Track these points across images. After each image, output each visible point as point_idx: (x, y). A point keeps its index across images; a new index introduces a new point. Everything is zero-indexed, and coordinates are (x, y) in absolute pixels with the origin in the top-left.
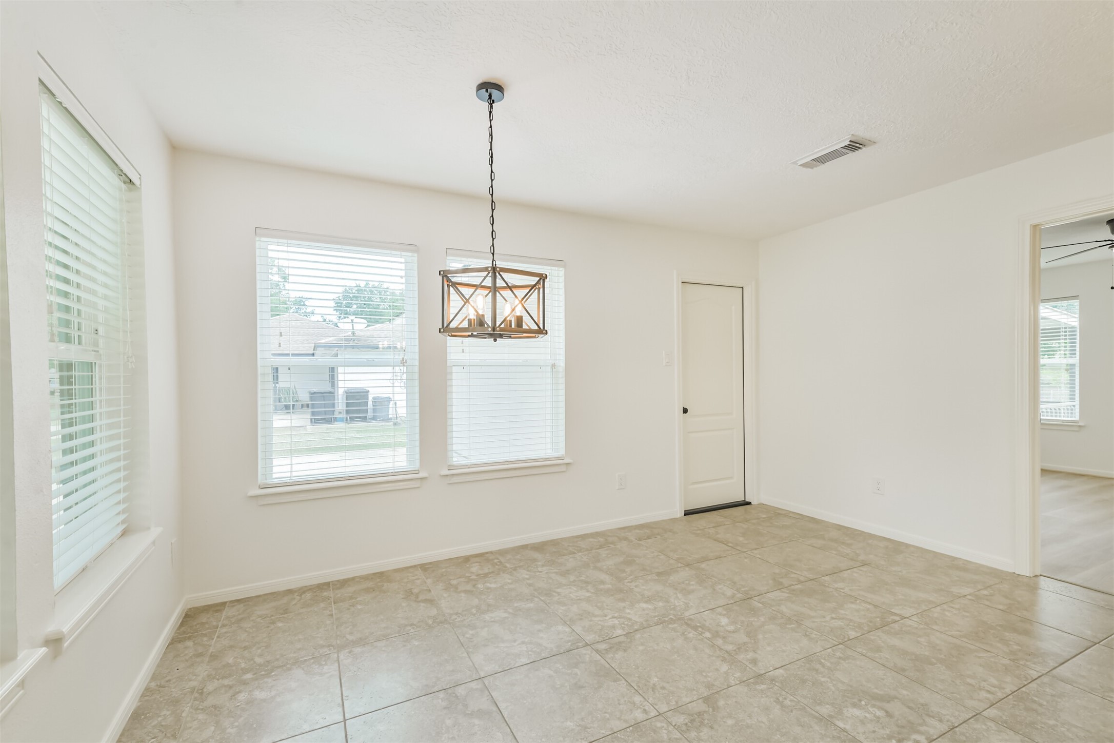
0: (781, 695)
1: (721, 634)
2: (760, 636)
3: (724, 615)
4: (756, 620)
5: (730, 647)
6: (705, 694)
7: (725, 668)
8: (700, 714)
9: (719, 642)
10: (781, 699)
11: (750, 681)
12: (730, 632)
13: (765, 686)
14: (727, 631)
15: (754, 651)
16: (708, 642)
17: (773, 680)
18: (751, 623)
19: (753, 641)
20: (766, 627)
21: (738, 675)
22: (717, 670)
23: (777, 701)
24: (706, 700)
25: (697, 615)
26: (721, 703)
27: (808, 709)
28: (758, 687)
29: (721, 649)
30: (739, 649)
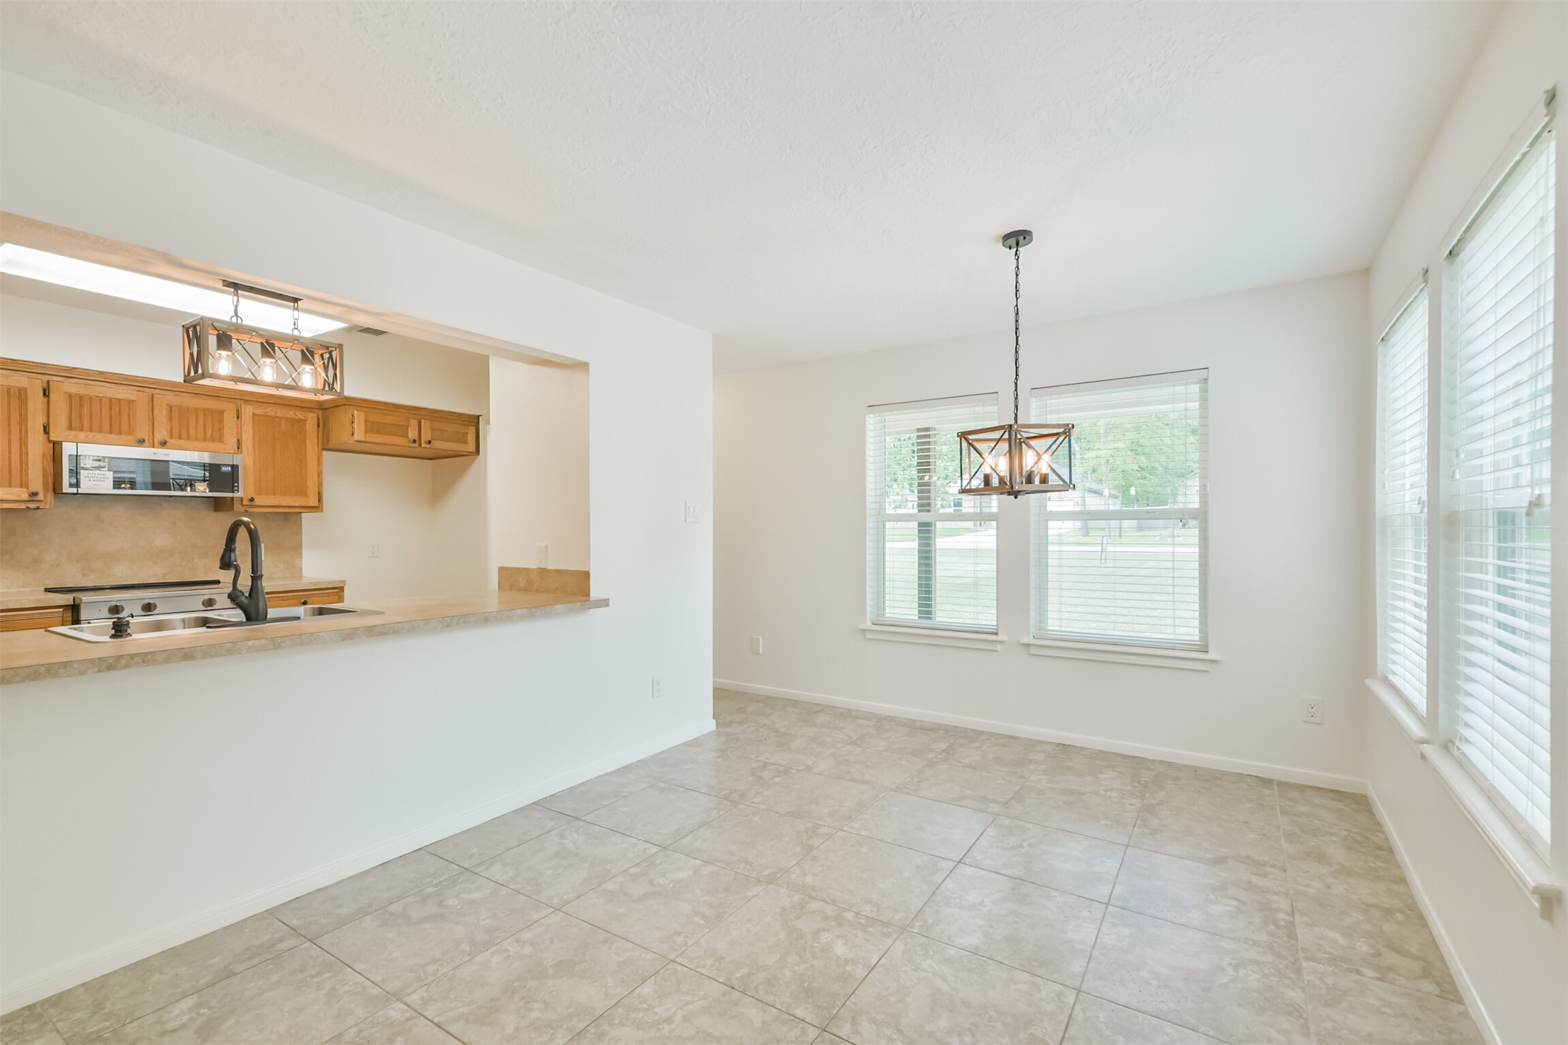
0: (749, 870)
1: (833, 923)
2: (782, 935)
3: (847, 961)
4: (796, 968)
5: (814, 906)
6: (815, 852)
7: (809, 880)
8: (811, 837)
9: (829, 910)
10: (748, 867)
11: (780, 875)
12: (824, 930)
13: (764, 874)
14: (828, 931)
15: (785, 910)
16: (842, 906)
17: (758, 881)
18: (801, 958)
19: (790, 924)
20: (778, 957)
21: (793, 877)
22: (815, 875)
23: (751, 864)
24: (811, 848)
25: (886, 947)
26: (798, 849)
27: (724, 866)
28: (770, 871)
29: (823, 900)
30: (803, 907)
